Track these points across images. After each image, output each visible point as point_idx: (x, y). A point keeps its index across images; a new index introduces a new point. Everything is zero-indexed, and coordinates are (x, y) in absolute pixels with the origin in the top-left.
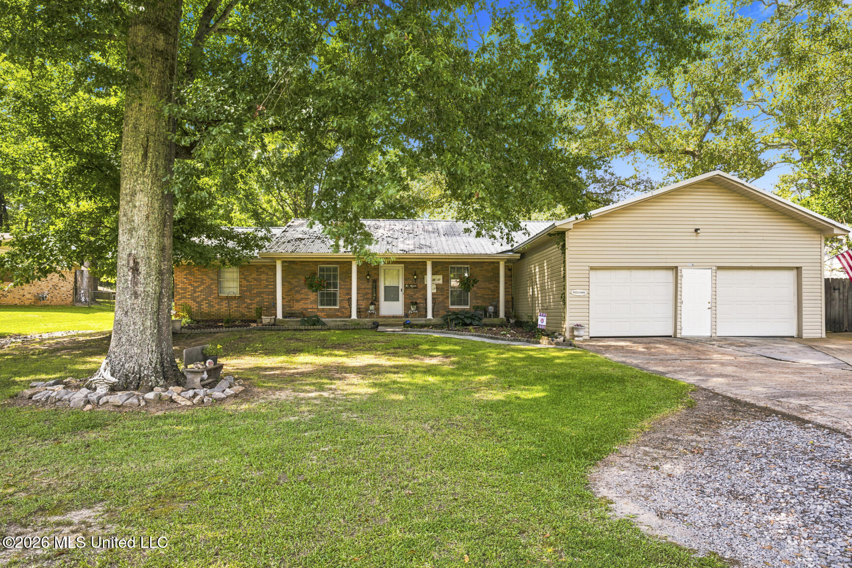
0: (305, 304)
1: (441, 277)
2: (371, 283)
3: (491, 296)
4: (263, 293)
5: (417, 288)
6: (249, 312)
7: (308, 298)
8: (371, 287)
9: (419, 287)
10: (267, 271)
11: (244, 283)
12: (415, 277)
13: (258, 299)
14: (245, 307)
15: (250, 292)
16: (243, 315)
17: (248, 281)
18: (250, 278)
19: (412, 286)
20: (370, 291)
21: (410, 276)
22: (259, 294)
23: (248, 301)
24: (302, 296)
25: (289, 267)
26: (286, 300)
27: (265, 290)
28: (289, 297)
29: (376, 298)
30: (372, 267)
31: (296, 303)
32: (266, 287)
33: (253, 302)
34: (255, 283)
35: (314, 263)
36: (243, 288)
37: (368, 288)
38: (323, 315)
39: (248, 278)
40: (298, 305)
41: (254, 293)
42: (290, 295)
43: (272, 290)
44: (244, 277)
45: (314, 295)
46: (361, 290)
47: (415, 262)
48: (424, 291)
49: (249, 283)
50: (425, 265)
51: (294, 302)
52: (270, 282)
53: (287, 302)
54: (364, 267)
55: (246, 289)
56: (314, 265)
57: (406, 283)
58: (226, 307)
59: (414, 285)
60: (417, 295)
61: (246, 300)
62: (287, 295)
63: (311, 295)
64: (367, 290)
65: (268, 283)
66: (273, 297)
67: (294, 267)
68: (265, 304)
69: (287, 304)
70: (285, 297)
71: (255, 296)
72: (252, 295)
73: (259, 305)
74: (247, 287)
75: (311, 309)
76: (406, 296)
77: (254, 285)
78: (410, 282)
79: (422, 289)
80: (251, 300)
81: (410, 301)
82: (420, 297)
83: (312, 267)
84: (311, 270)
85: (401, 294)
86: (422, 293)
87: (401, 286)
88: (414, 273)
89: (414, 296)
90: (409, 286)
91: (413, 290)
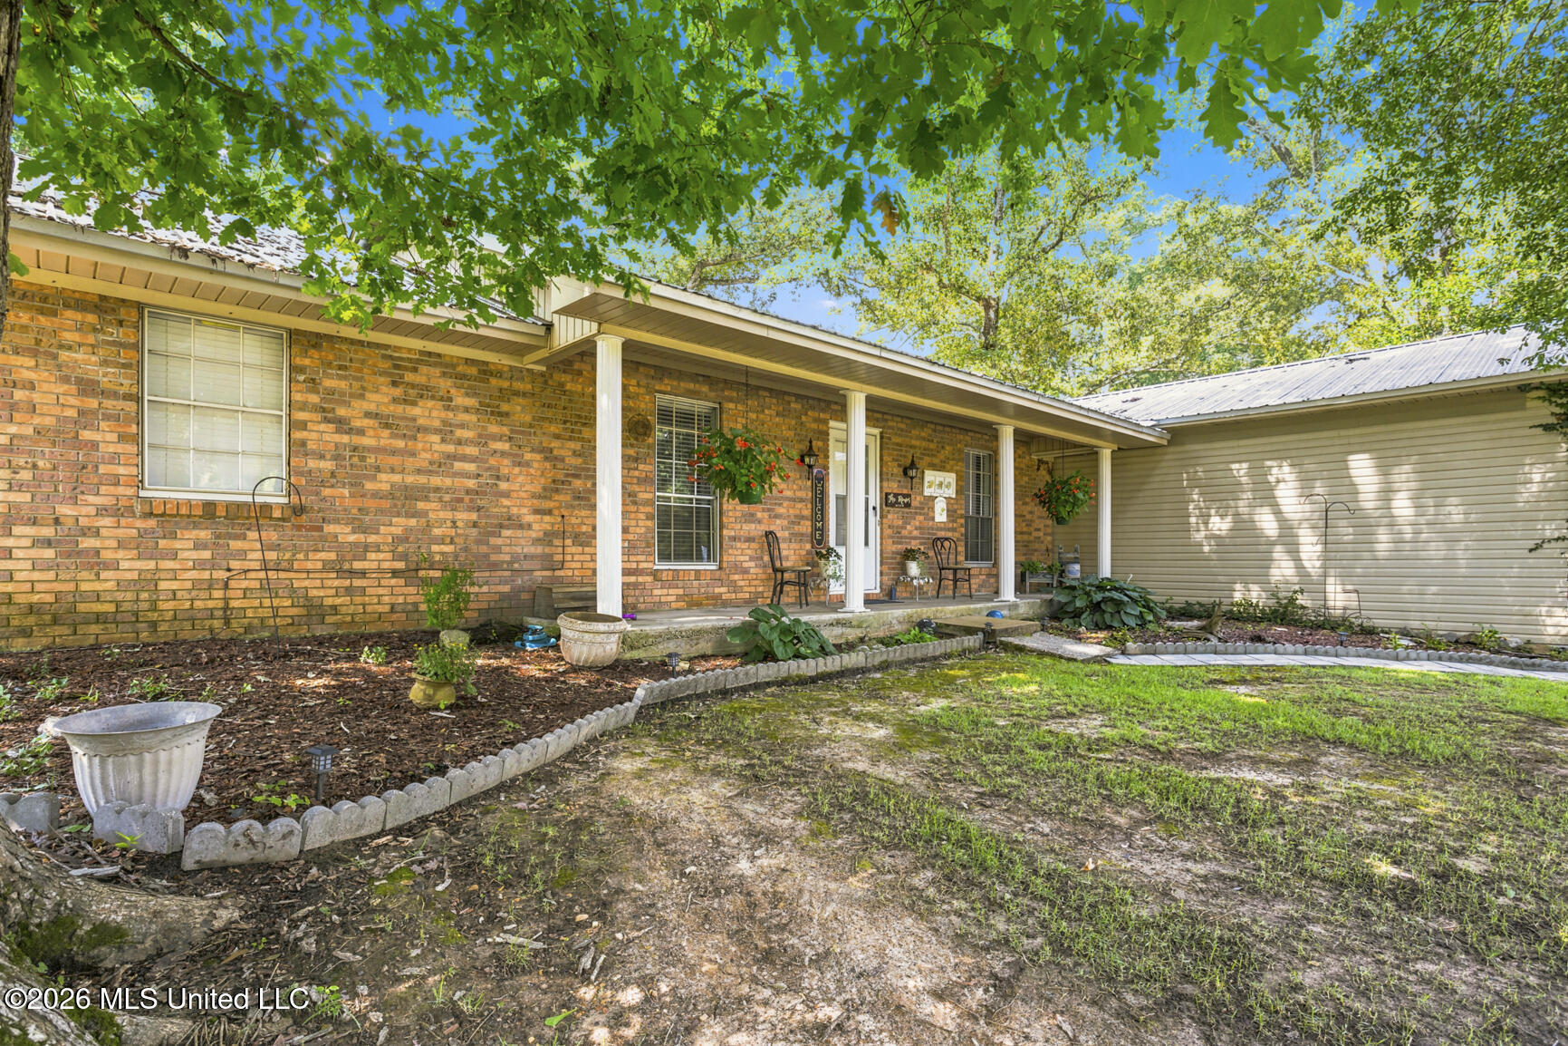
1: (951, 478)
2: (810, 483)
4: (424, 493)
5: (908, 505)
6: (349, 591)
8: (811, 495)
9: (913, 504)
10: (445, 384)
11: (321, 435)
12: (912, 473)
13: (399, 525)
14: (327, 567)
15: (356, 484)
16: (315, 611)
17: (342, 425)
18: (353, 412)
19: (901, 499)
20: (807, 511)
21: (896, 469)
22: (406, 499)
23: (347, 535)
25: (546, 382)
26: (534, 535)
27: (436, 481)
28: (547, 518)
29: (822, 535)
30: (814, 426)
31: (574, 549)
32: (442, 464)
33: (372, 539)
34: (385, 438)
35: (643, 382)
36: (312, 464)
37: (801, 500)
38: (673, 598)
39: (342, 412)
40: (582, 558)
41: (376, 495)
42: (549, 512)
43: (471, 483)
44: (314, 399)
45: (642, 516)
46: (786, 504)
47: (903, 426)
48: (922, 518)
49: (345, 439)
50: (924, 439)
51: (568, 542)
52: (459, 442)
53: (537, 541)
54: (793, 422)
55: (327, 465)
56: (642, 391)
57: (885, 491)
58: (199, 565)
59: (905, 496)
60: (908, 527)
61: (330, 529)
62: (537, 511)
63: (633, 516)
64: (799, 505)
65: (451, 448)
66: (474, 516)
67: (568, 387)
68: (435, 548)
69: (539, 550)
70: (529, 518)
71: (381, 511)
72: (371, 504)
73: (404, 557)
74: (336, 458)
75: (632, 572)
76: (887, 532)
77: (378, 450)
78: (895, 487)
79: (918, 511)
80: (360, 529)
81: (894, 548)
82: (915, 533)
83: (636, 397)
84: (630, 410)
85: (873, 522)
86: (917, 523)
87: (874, 498)
88: (905, 461)
89: (903, 532)
90: (897, 501)
91: (902, 511)
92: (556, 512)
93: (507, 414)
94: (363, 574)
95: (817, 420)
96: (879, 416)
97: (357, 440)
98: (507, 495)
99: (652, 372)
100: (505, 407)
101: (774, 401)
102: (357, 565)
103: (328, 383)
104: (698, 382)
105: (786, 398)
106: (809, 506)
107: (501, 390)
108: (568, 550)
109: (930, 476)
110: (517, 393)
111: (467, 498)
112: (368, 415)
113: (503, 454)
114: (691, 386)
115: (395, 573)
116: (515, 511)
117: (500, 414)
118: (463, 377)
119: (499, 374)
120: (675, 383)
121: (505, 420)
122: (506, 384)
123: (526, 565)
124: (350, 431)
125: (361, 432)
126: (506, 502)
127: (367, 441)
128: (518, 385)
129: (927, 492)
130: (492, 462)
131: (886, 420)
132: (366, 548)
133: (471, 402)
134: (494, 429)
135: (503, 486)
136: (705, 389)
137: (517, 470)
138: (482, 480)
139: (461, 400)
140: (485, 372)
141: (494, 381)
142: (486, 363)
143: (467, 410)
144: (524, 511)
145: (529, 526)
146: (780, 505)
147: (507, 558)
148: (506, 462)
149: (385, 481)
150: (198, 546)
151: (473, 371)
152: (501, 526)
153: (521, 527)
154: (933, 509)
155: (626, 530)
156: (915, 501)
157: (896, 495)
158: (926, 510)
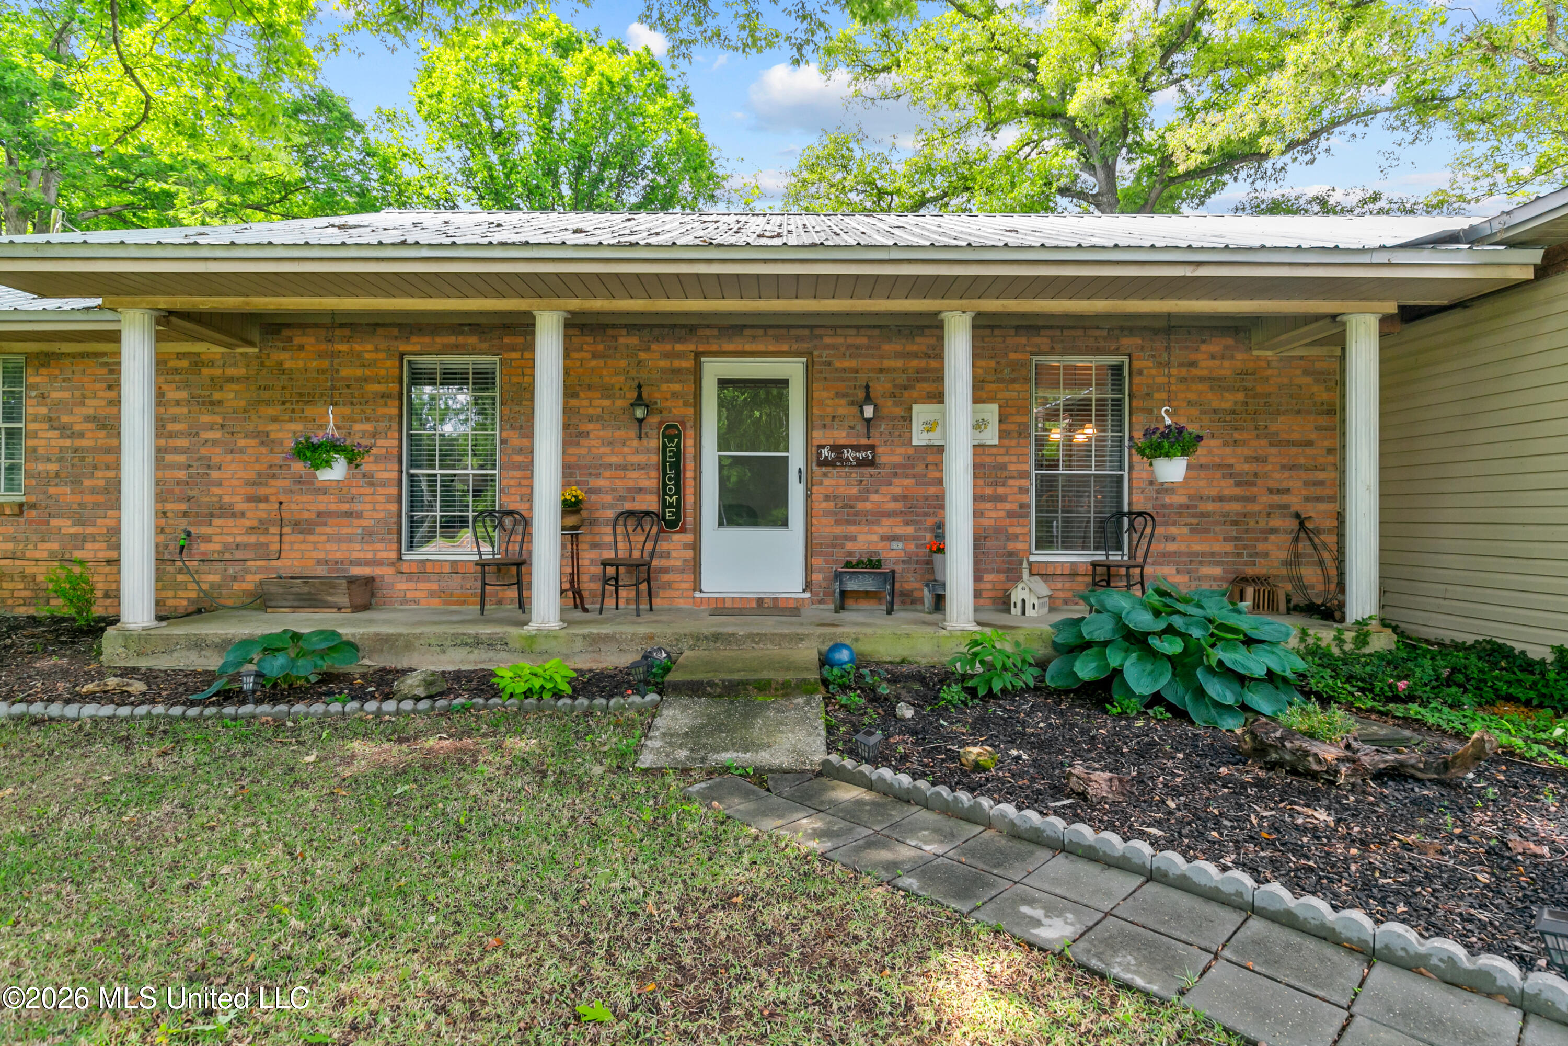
0: (340, 539)
1: (988, 412)
2: (654, 442)
3: (1236, 507)
5: (870, 463)
7: (349, 515)
8: (655, 459)
9: (883, 459)
11: (48, 440)
12: (869, 411)
13: (113, 517)
14: (53, 556)
15: (76, 482)
17: (65, 430)
18: (74, 418)
19: (849, 454)
20: (651, 480)
21: (844, 409)
23: (68, 528)
24: (324, 502)
25: (262, 364)
26: (247, 523)
28: (262, 506)
29: (677, 514)
30: (663, 363)
31: (293, 538)
33: (90, 530)
34: (102, 438)
35: (383, 345)
36: (41, 467)
37: (640, 467)
38: (423, 594)
39: (65, 419)
40: (303, 547)
41: (93, 491)
42: (266, 499)
43: (182, 475)
44: (44, 410)
45: (381, 499)
46: (608, 473)
47: (863, 341)
48: (909, 482)
49: (68, 442)
50: (916, 355)
51: (286, 530)
53: (252, 530)
54: (623, 363)
55: (53, 467)
56: (381, 355)
57: (816, 443)
59: (857, 448)
60: (875, 497)
61: (54, 522)
62: (250, 499)
63: (368, 499)
64: (634, 474)
66: (183, 507)
67: (287, 365)
69: (253, 539)
70: (241, 506)
71: (96, 505)
72: (88, 499)
74: (60, 460)
75: (367, 563)
76: (821, 506)
77: (94, 450)
78: (841, 436)
79: (897, 471)
80: (80, 522)
81: (839, 530)
82: (892, 506)
83: (373, 363)
84: (366, 380)
85: (796, 492)
86: (898, 490)
87: (797, 457)
88: (861, 395)
89: (860, 506)
90: (839, 457)
91: (856, 474)
92: (273, 498)
93: (220, 402)
95: (667, 355)
96: (806, 332)
97: (79, 443)
98: (219, 484)
99: (395, 331)
100: (217, 396)
101: (589, 339)
102: (78, 555)
103: (55, 395)
104: (462, 333)
105: (610, 332)
106: (654, 474)
107: (212, 379)
108: (285, 538)
109: (921, 412)
110: (231, 380)
111: (177, 489)
112: (88, 419)
113: (215, 442)
114: (452, 340)
115: (109, 561)
116: (226, 499)
117: (212, 403)
118: (176, 371)
119: (212, 364)
120: (427, 340)
121: (217, 409)
122: (218, 372)
123: (238, 555)
124: (72, 436)
125: (81, 435)
126: (217, 490)
127: (85, 443)
128: (231, 371)
129: (919, 438)
130: (204, 451)
131: (821, 337)
132: (85, 538)
133: (183, 395)
134: (206, 418)
135: (215, 474)
136: (472, 340)
137: (229, 457)
138: (191, 470)
139: (174, 394)
140: (196, 364)
141: (206, 371)
142: (198, 354)
143: (178, 403)
144: (238, 499)
145: (243, 514)
146: (598, 475)
147: (218, 547)
148: (218, 450)
149: (100, 478)
151: (185, 363)
152: (212, 515)
153: (234, 515)
154: (939, 466)
155: (359, 516)
156: (888, 456)
157: (837, 449)
158: (920, 469)
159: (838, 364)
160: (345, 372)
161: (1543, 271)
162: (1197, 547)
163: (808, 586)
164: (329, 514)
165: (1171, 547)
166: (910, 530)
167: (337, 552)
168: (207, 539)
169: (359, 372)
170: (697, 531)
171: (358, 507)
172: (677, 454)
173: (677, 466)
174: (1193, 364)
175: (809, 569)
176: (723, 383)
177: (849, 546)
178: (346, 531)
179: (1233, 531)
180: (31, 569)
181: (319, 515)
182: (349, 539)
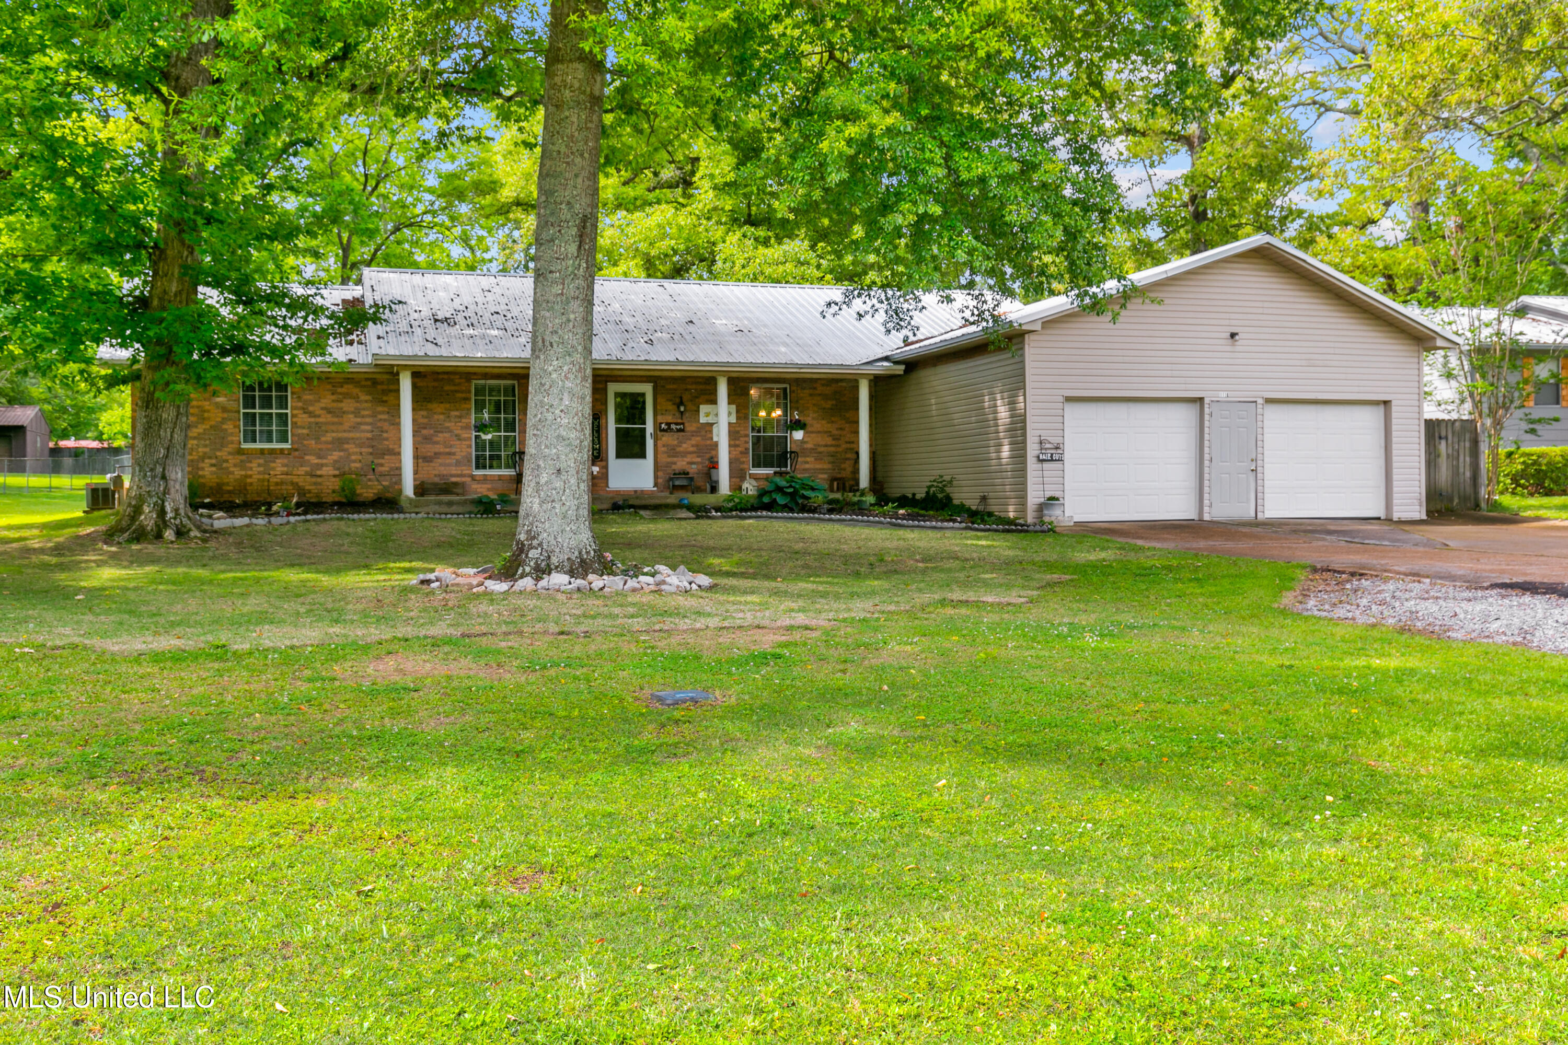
0: (445, 465)
1: (732, 409)
3: (832, 449)
4: (347, 441)
5: (682, 430)
7: (449, 454)
9: (688, 429)
10: (356, 391)
12: (681, 408)
13: (336, 455)
14: (307, 474)
15: (317, 439)
16: (305, 491)
17: (311, 414)
18: (315, 408)
19: (673, 426)
21: (670, 407)
22: (339, 443)
23: (314, 460)
24: (440, 448)
27: (351, 435)
29: (599, 454)
31: (423, 464)
32: (355, 428)
33: (324, 461)
34: (329, 418)
35: (464, 376)
36: (300, 431)
38: (485, 490)
39: (311, 408)
40: (428, 468)
41: (327, 443)
43: (369, 435)
44: (300, 404)
45: (464, 446)
47: (677, 377)
48: (699, 438)
49: (312, 420)
50: (701, 384)
51: (420, 461)
52: (363, 417)
55: (305, 431)
56: (464, 380)
57: (658, 421)
58: (259, 473)
59: (677, 424)
60: (684, 445)
61: (307, 457)
63: (459, 446)
65: (359, 420)
66: (370, 450)
67: (418, 384)
68: (353, 465)
70: (398, 450)
71: (328, 450)
72: (323, 446)
73: (338, 469)
74: (309, 428)
75: (458, 476)
76: (661, 449)
77: (326, 423)
78: (669, 419)
79: (695, 434)
80: (319, 457)
81: (669, 460)
82: (691, 449)
83: (459, 384)
84: (457, 391)
85: (650, 443)
86: (693, 442)
87: (649, 427)
88: (678, 400)
89: (678, 449)
90: (669, 428)
91: (676, 435)
93: (386, 402)
94: (320, 476)
97: (318, 420)
98: (387, 439)
100: (385, 398)
102: (319, 473)
103: (305, 397)
108: (420, 465)
109: (704, 409)
111: (367, 442)
112: (322, 409)
113: (385, 420)
115: (335, 476)
116: (391, 446)
118: (364, 386)
119: (382, 383)
121: (385, 404)
122: (385, 387)
124: (315, 416)
125: (319, 416)
126: (387, 442)
127: (321, 420)
129: (703, 420)
130: (379, 424)
132: (322, 465)
133: (369, 398)
134: (380, 409)
135: (385, 435)
136: (505, 374)
137: (392, 427)
138: (374, 433)
139: (363, 397)
141: (379, 387)
143: (366, 401)
144: (396, 446)
145: (398, 454)
147: (388, 469)
148: (386, 424)
149: (329, 437)
150: (259, 465)
151: (369, 383)
152: (385, 454)
153: (395, 454)
154: (711, 432)
155: (454, 454)
156: (690, 427)
157: (668, 424)
158: (703, 433)
159: (668, 387)
160: (447, 388)
161: (906, 371)
162: (818, 466)
163: (656, 485)
164: (440, 453)
165: (807, 466)
166: (699, 460)
167: (444, 471)
168: (382, 465)
169: (453, 388)
170: (607, 460)
171: (453, 450)
172: (599, 426)
173: (598, 431)
174: (815, 388)
175: (656, 477)
176: (617, 395)
177: (674, 467)
178: (448, 461)
179: (831, 459)
180: (295, 479)
181: (435, 453)
182: (449, 465)
